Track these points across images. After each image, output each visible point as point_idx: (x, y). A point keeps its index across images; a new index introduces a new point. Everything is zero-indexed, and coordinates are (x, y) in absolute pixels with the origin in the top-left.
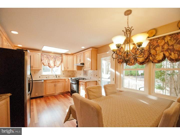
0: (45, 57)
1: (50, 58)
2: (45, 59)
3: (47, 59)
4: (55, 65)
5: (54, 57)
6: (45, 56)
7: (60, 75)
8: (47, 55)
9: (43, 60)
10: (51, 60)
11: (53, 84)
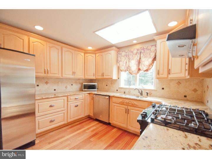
0: (124, 56)
1: (131, 56)
2: (123, 59)
3: (125, 59)
4: (140, 67)
5: (138, 51)
6: (123, 54)
7: (152, 90)
8: (126, 51)
9: (121, 61)
10: (133, 59)
11: (123, 108)
